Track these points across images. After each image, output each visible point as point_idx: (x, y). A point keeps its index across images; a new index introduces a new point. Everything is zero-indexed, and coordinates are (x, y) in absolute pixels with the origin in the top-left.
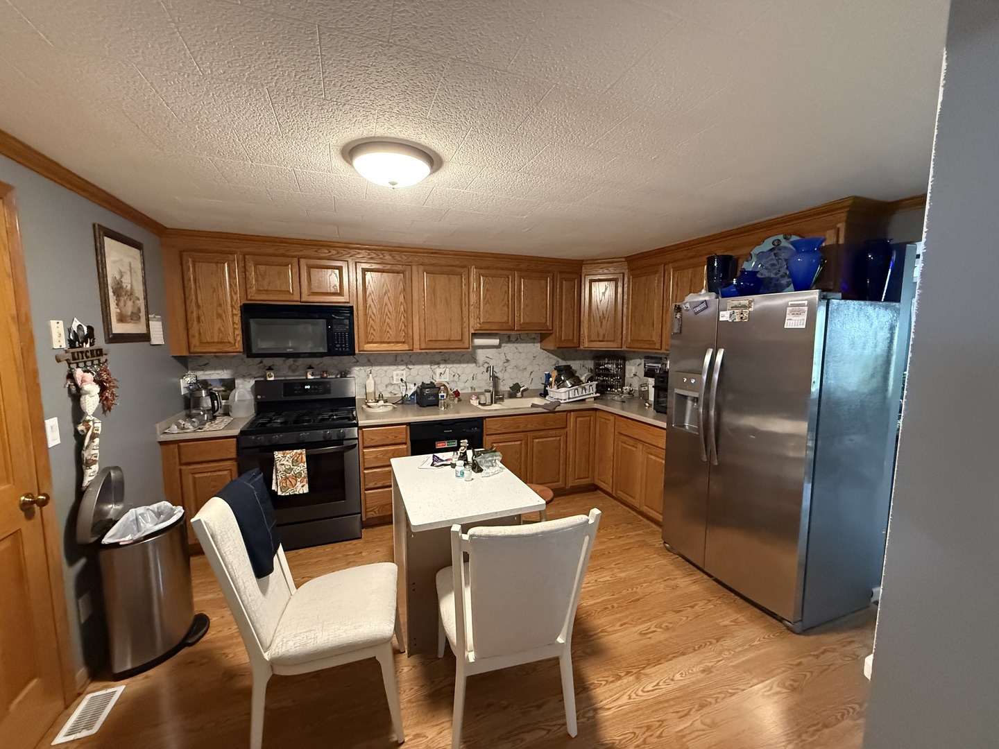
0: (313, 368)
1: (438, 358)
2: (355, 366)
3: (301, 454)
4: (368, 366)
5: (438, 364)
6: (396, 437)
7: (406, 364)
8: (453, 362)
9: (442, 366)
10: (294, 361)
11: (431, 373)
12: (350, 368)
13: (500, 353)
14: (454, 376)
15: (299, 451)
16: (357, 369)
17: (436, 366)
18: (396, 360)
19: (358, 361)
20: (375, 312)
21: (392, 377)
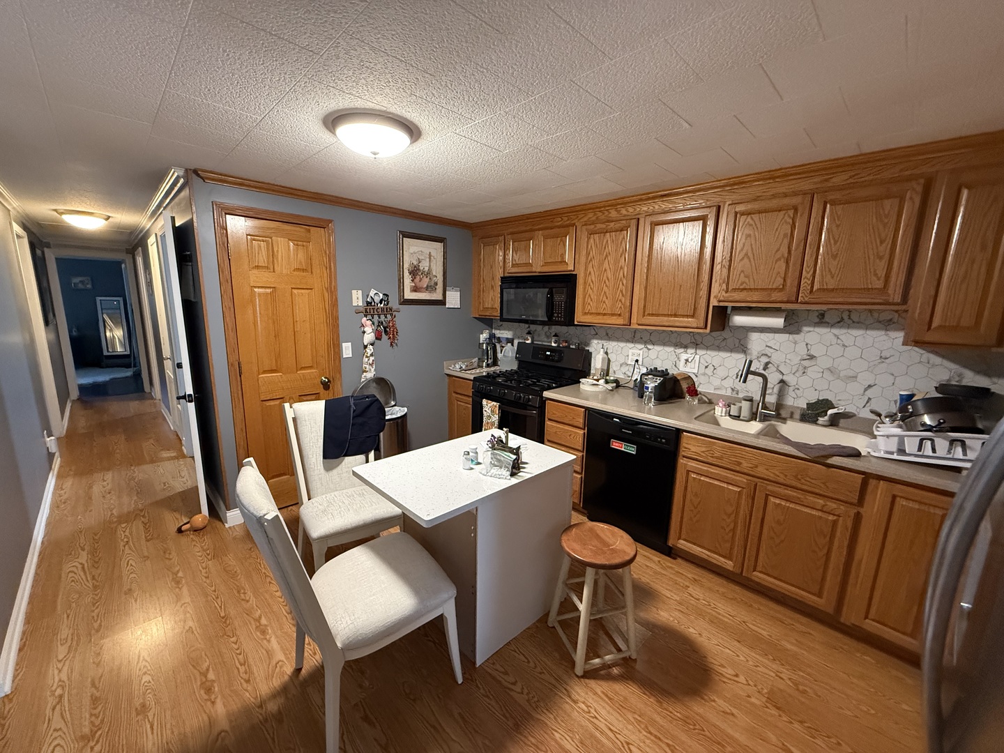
0: (557, 336)
1: (686, 340)
2: (594, 338)
3: (496, 406)
4: (605, 340)
5: (686, 347)
6: (574, 418)
7: (645, 343)
8: (707, 348)
9: (691, 351)
10: (549, 328)
11: (674, 358)
12: (590, 340)
13: (795, 343)
14: (706, 367)
15: (495, 403)
16: (595, 341)
17: (682, 350)
18: (634, 337)
19: (597, 334)
20: (594, 280)
21: (628, 356)
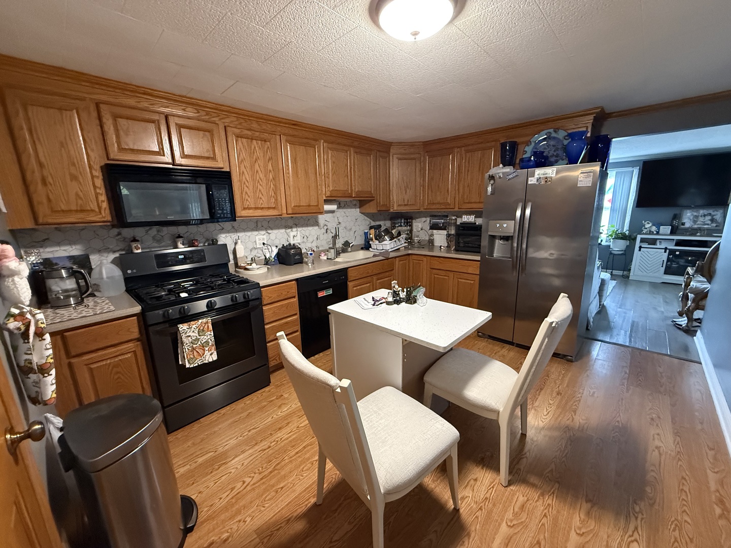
0: (182, 237)
1: (290, 223)
2: (221, 233)
3: (207, 323)
4: (233, 232)
5: (291, 228)
6: (288, 292)
7: (266, 229)
8: (302, 226)
9: (294, 230)
10: (158, 231)
11: (286, 236)
12: (217, 235)
13: (334, 217)
14: (303, 238)
15: (204, 320)
16: (223, 235)
17: (290, 230)
18: (257, 226)
19: (223, 229)
20: (248, 179)
21: (255, 242)
